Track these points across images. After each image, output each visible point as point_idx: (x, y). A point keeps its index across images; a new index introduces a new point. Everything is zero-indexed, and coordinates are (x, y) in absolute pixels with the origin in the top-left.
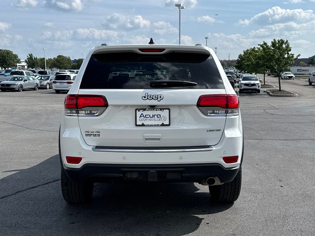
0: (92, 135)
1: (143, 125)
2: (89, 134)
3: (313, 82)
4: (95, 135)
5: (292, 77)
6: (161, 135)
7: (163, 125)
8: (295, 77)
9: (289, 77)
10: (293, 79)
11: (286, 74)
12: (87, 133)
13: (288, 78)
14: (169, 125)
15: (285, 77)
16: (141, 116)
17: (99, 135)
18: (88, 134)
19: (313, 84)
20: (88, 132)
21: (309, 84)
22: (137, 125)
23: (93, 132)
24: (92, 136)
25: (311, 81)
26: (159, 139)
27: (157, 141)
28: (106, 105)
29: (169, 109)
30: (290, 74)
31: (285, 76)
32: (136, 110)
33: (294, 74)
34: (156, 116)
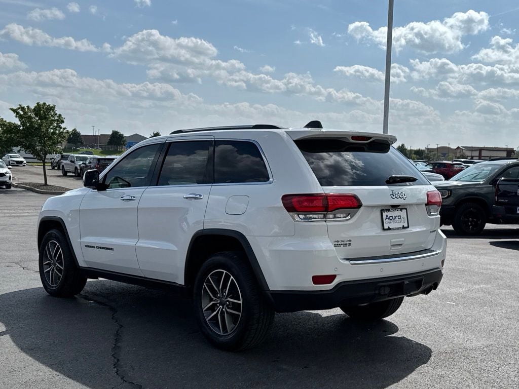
0: (342, 244)
1: (389, 229)
2: (338, 243)
3: (70, 172)
4: (345, 245)
5: (22, 162)
6: (403, 239)
7: (404, 228)
8: (27, 162)
9: (17, 162)
10: (24, 166)
11: (11, 157)
12: (336, 243)
13: (16, 164)
14: (408, 227)
15: (11, 162)
16: (386, 219)
17: (350, 244)
18: (337, 245)
19: (69, 174)
20: (338, 241)
21: (62, 174)
22: (384, 230)
23: (343, 241)
24: (342, 246)
25: (66, 170)
26: (401, 244)
27: (400, 247)
28: (359, 205)
29: (406, 209)
30: (17, 158)
31: (9, 160)
32: (382, 211)
33: (24, 158)
34: (397, 217)
